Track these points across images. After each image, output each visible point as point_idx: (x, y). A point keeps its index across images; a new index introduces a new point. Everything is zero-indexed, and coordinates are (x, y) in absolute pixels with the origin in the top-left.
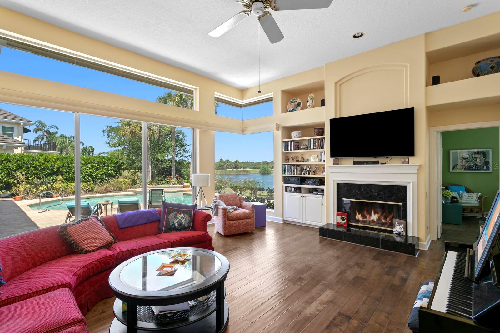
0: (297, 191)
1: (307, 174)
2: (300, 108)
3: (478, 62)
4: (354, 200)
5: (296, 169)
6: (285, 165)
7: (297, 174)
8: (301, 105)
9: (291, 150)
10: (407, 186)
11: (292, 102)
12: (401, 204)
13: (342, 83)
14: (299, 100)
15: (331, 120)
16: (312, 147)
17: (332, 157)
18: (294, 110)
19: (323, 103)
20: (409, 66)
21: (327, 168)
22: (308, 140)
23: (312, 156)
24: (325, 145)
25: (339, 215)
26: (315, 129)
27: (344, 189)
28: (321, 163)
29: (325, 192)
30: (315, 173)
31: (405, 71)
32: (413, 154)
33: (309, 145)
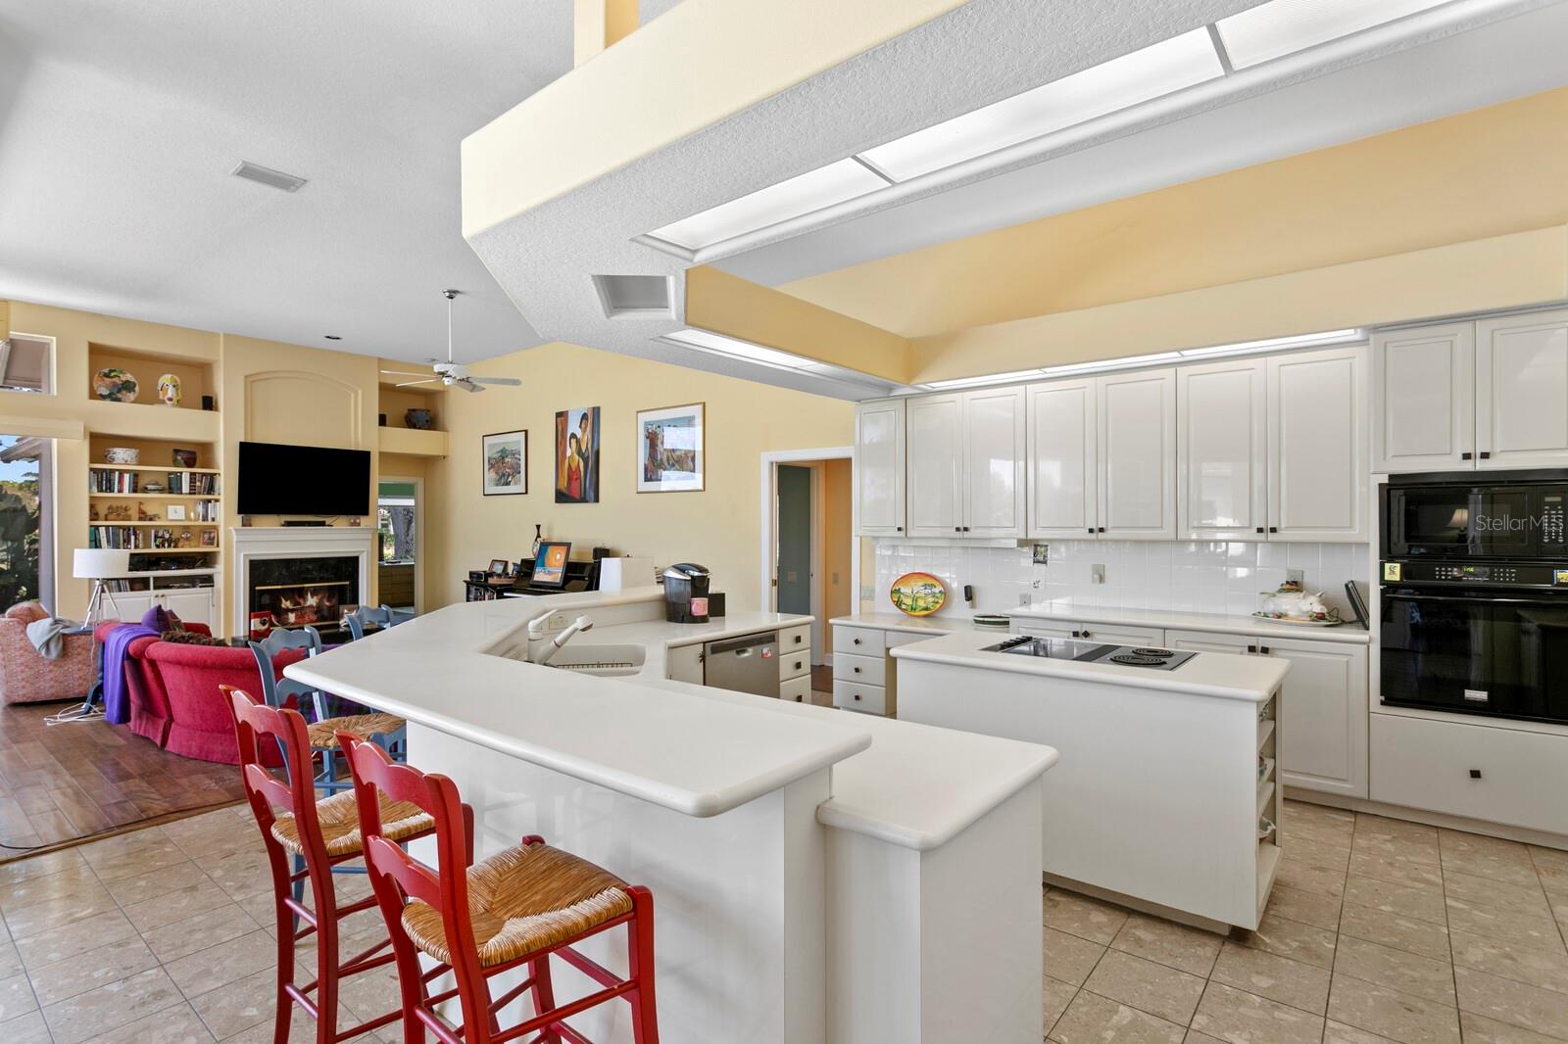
0: (137, 586)
1: (163, 546)
2: (132, 396)
3: (414, 410)
4: (280, 587)
5: (133, 537)
6: (97, 528)
7: (136, 547)
8: (137, 389)
9: (120, 491)
10: (357, 558)
11: (107, 375)
12: (348, 583)
13: (259, 380)
14: (129, 377)
15: (241, 443)
16: (186, 488)
17: (239, 513)
18: (112, 397)
19: (209, 404)
20: (360, 392)
21: (228, 533)
22: (170, 473)
23: (171, 508)
24: (216, 488)
25: (255, 617)
26: (176, 451)
27: (260, 570)
28: (200, 523)
29: (219, 581)
30: (180, 544)
31: (353, 395)
32: (366, 512)
33: (170, 484)
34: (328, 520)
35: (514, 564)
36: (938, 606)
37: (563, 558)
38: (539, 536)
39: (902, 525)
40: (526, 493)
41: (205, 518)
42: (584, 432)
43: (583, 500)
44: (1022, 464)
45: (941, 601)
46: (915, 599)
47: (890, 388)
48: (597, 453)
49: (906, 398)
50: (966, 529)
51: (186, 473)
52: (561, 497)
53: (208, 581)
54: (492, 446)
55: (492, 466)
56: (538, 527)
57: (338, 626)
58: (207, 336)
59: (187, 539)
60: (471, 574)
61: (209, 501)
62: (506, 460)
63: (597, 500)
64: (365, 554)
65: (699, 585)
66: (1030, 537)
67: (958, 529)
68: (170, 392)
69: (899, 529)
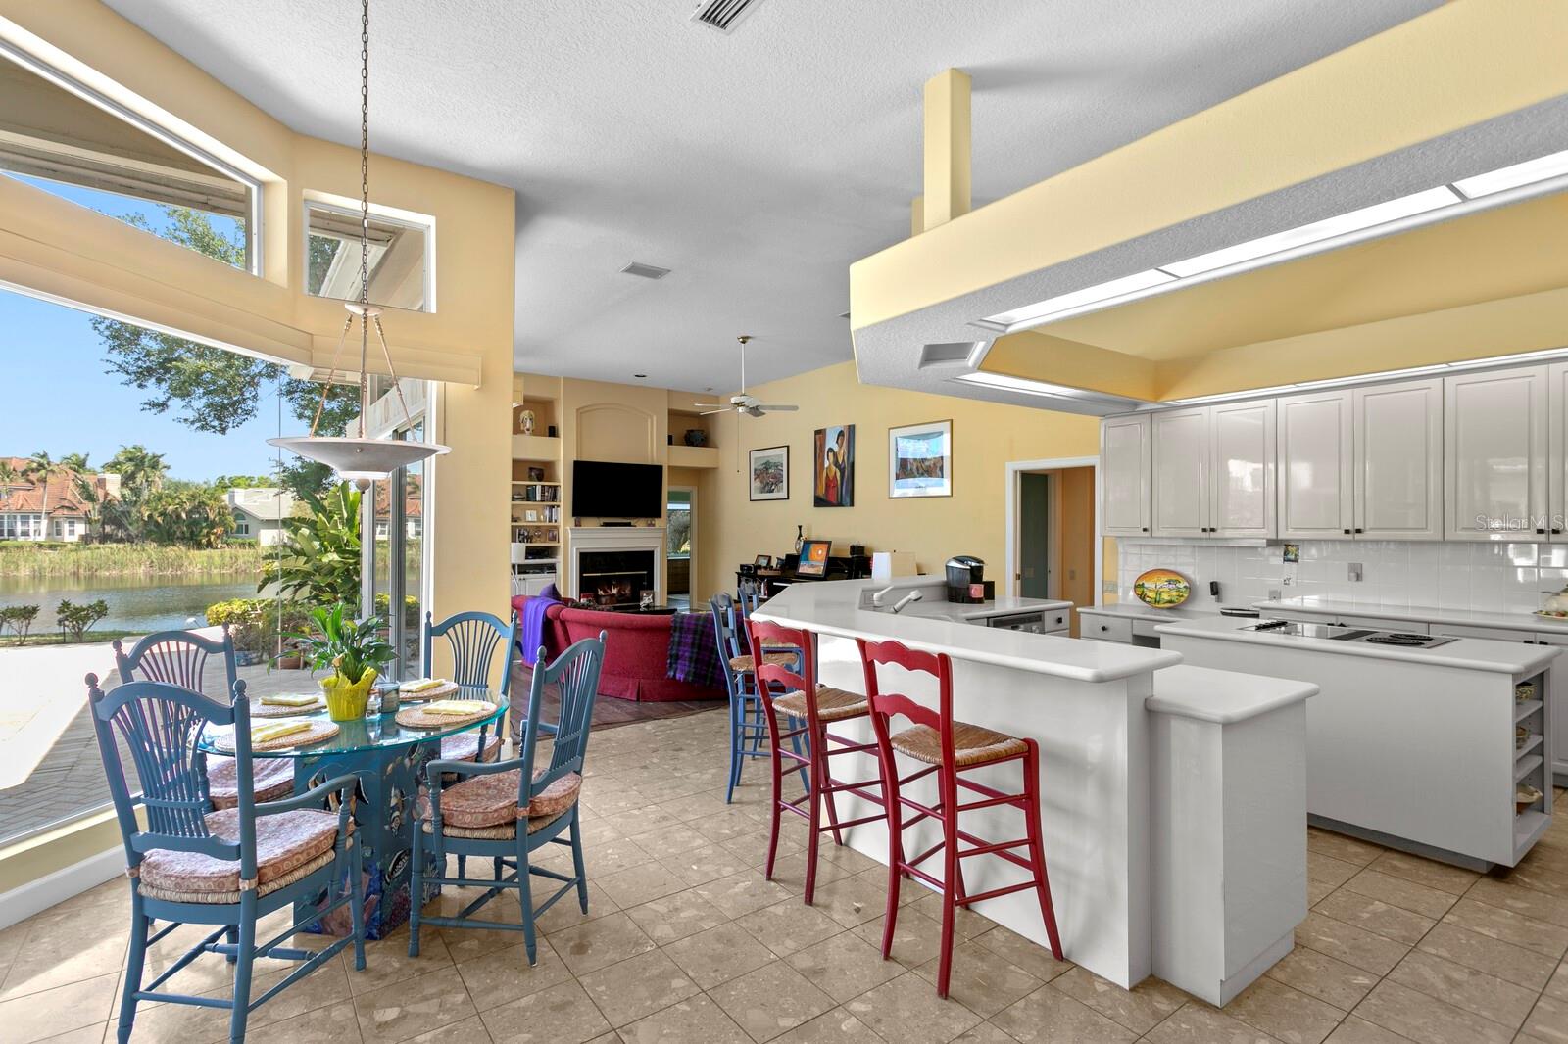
3: (692, 431)
4: (599, 574)
10: (653, 552)
12: (645, 573)
13: (586, 412)
15: (575, 461)
16: (538, 498)
17: (574, 516)
19: (553, 432)
20: (655, 418)
21: (565, 531)
22: (528, 486)
23: (529, 512)
24: (558, 497)
25: (584, 597)
26: (531, 469)
27: (588, 560)
28: (547, 524)
29: (560, 568)
30: (534, 540)
31: (649, 420)
32: (659, 515)
33: (528, 494)
34: (633, 522)
35: (778, 559)
36: (1182, 599)
37: (825, 554)
38: (800, 535)
39: (1147, 526)
40: (788, 499)
41: (550, 521)
42: (840, 447)
43: (840, 505)
44: (1272, 466)
45: (1186, 596)
46: (1159, 593)
47: (1136, 405)
48: (853, 464)
49: (1151, 413)
50: (1213, 530)
51: (539, 485)
52: (820, 502)
53: (552, 568)
54: (756, 459)
55: (757, 476)
56: (800, 527)
57: (639, 607)
58: (551, 380)
59: (539, 536)
60: (742, 567)
61: (553, 507)
62: (770, 471)
63: (852, 505)
64: (658, 550)
65: (976, 574)
66: (1281, 537)
67: (1204, 530)
68: (528, 425)
69: (1145, 530)
